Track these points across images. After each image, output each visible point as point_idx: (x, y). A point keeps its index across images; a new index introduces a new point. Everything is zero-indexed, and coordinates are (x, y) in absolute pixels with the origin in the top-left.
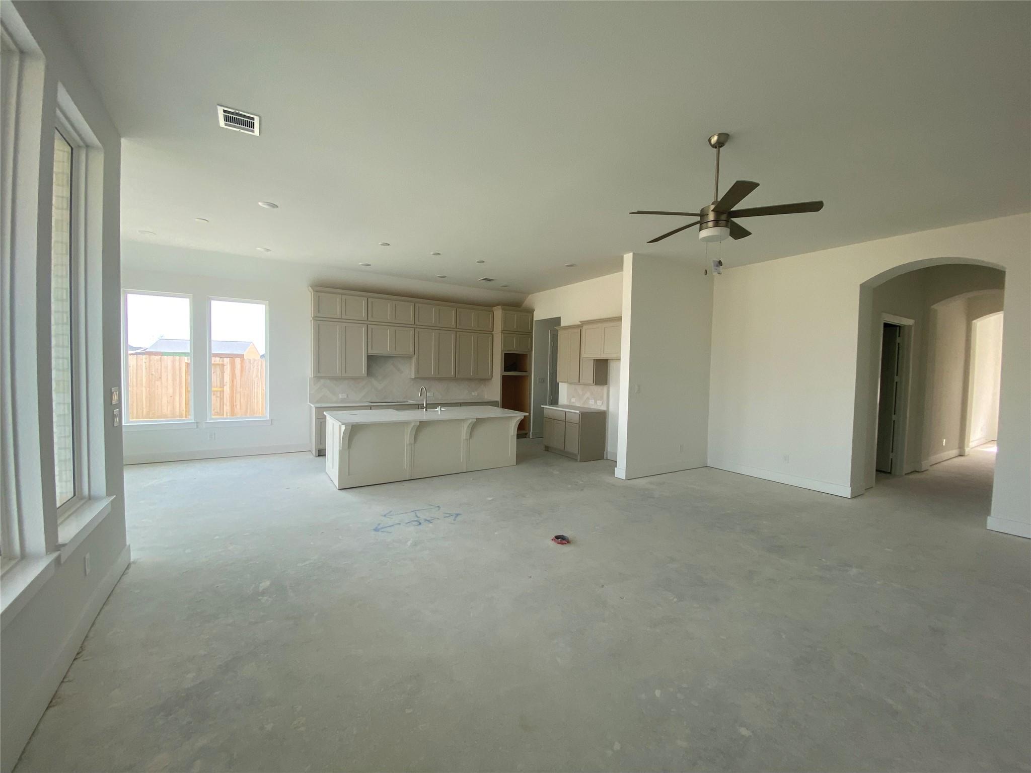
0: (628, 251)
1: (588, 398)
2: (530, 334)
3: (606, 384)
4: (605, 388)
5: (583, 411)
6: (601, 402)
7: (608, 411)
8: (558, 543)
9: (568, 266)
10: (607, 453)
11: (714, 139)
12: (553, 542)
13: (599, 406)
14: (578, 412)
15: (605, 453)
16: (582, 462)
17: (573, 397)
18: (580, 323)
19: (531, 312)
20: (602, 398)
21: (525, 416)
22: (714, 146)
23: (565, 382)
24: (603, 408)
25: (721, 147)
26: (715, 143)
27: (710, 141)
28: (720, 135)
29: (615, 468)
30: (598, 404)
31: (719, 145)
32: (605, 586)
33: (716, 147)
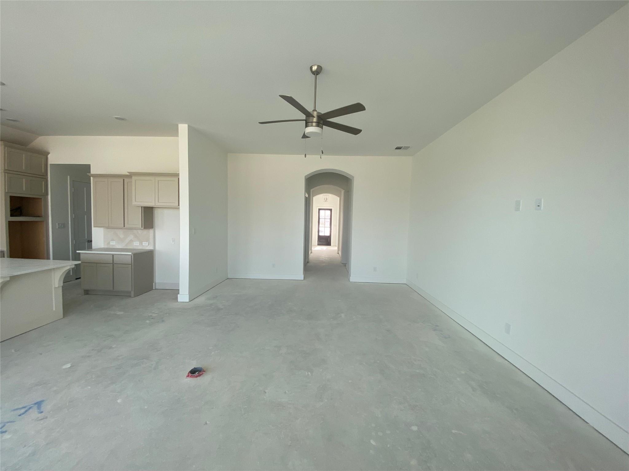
0: (183, 122)
1: (131, 241)
2: (44, 177)
3: (152, 228)
4: (151, 231)
5: (135, 252)
6: (147, 243)
7: (155, 251)
8: (197, 377)
9: (117, 118)
10: (155, 284)
11: (315, 68)
12: (189, 379)
13: (146, 246)
14: (131, 253)
15: (154, 284)
16: (136, 296)
17: (113, 240)
18: (128, 174)
19: (45, 154)
20: (147, 240)
21: (75, 265)
22: (313, 73)
23: (101, 227)
24: (150, 248)
25: (317, 74)
26: (315, 71)
27: (311, 68)
28: (318, 66)
29: (178, 295)
30: (143, 245)
31: (316, 73)
32: (266, 391)
33: (314, 74)
